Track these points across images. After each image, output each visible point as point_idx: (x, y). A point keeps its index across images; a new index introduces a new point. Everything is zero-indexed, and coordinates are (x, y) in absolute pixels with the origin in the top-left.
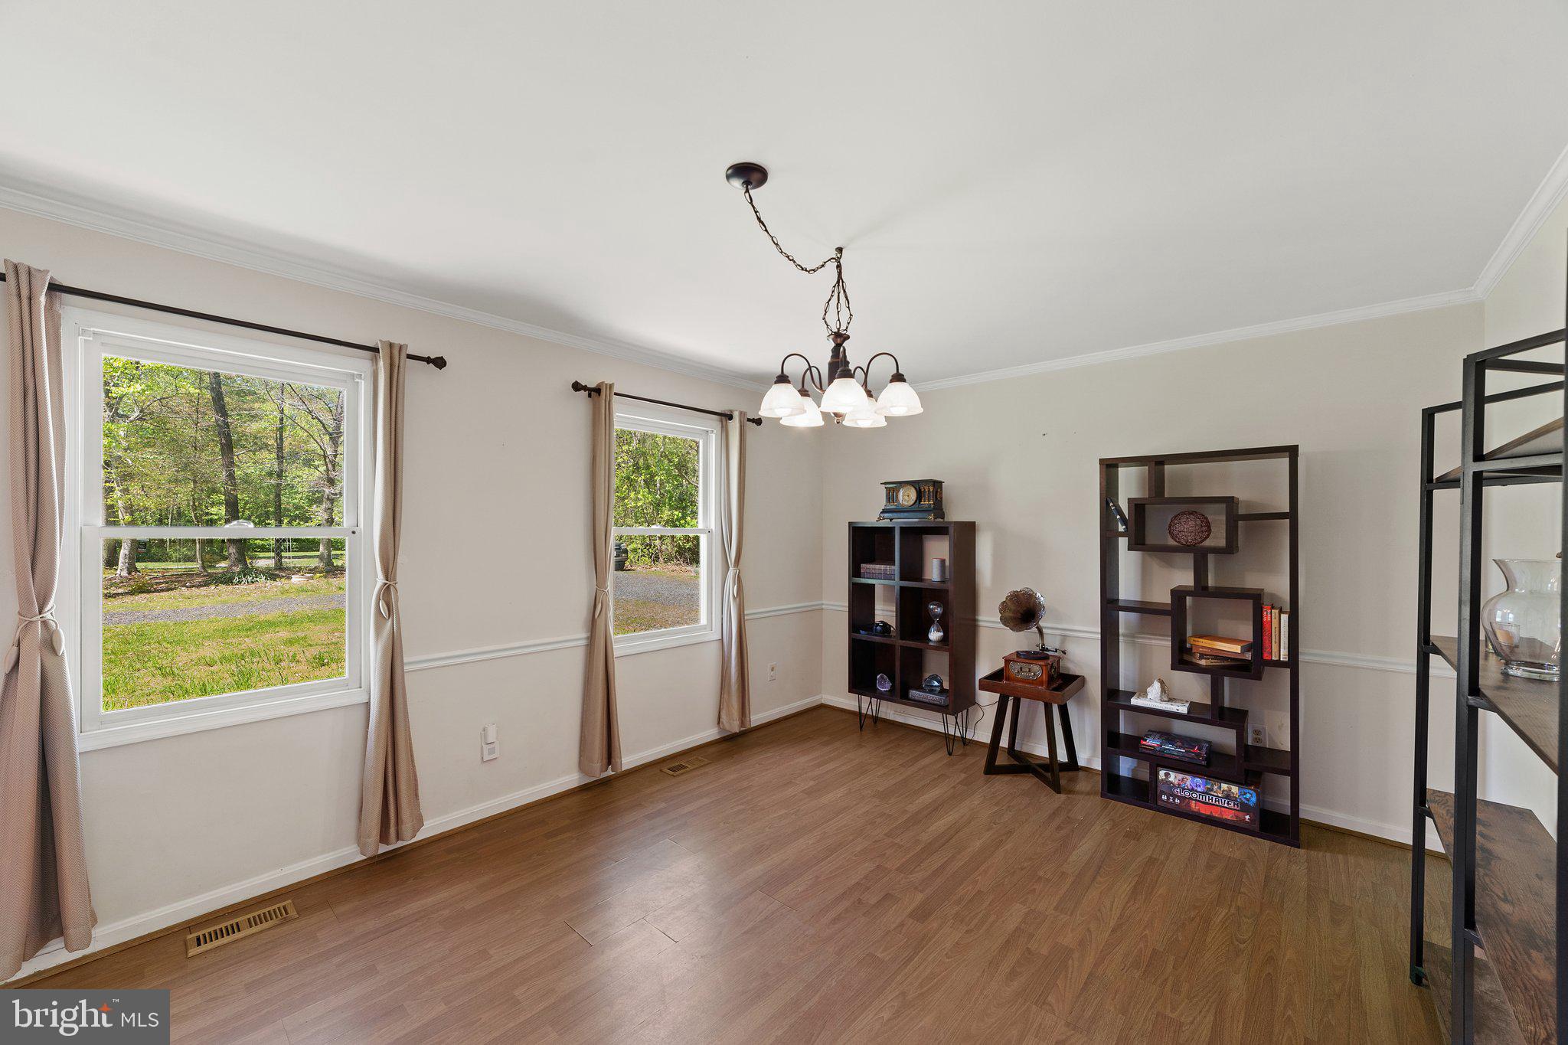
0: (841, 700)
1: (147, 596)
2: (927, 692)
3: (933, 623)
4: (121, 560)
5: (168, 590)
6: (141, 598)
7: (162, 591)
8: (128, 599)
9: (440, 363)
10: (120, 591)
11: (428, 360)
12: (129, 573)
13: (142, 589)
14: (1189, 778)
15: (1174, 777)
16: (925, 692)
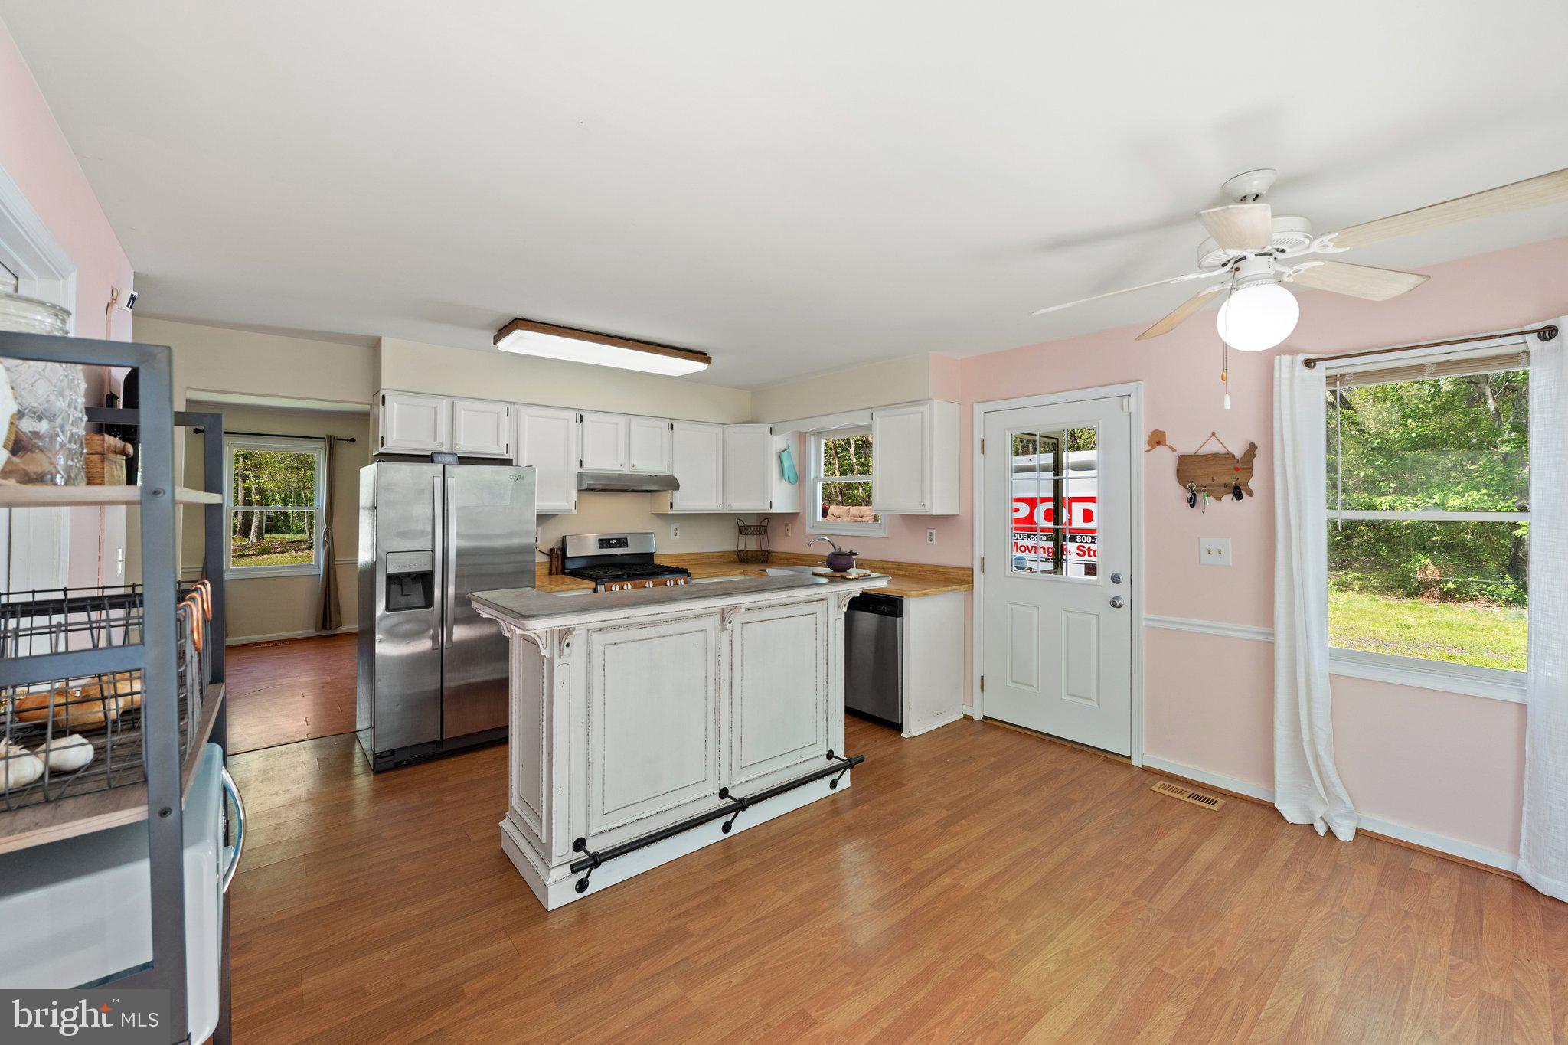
1: (268, 556)
4: (253, 530)
5: (282, 552)
6: (264, 558)
7: (278, 553)
8: (255, 558)
9: (353, 440)
10: (251, 553)
11: (348, 440)
12: (258, 540)
13: (266, 551)
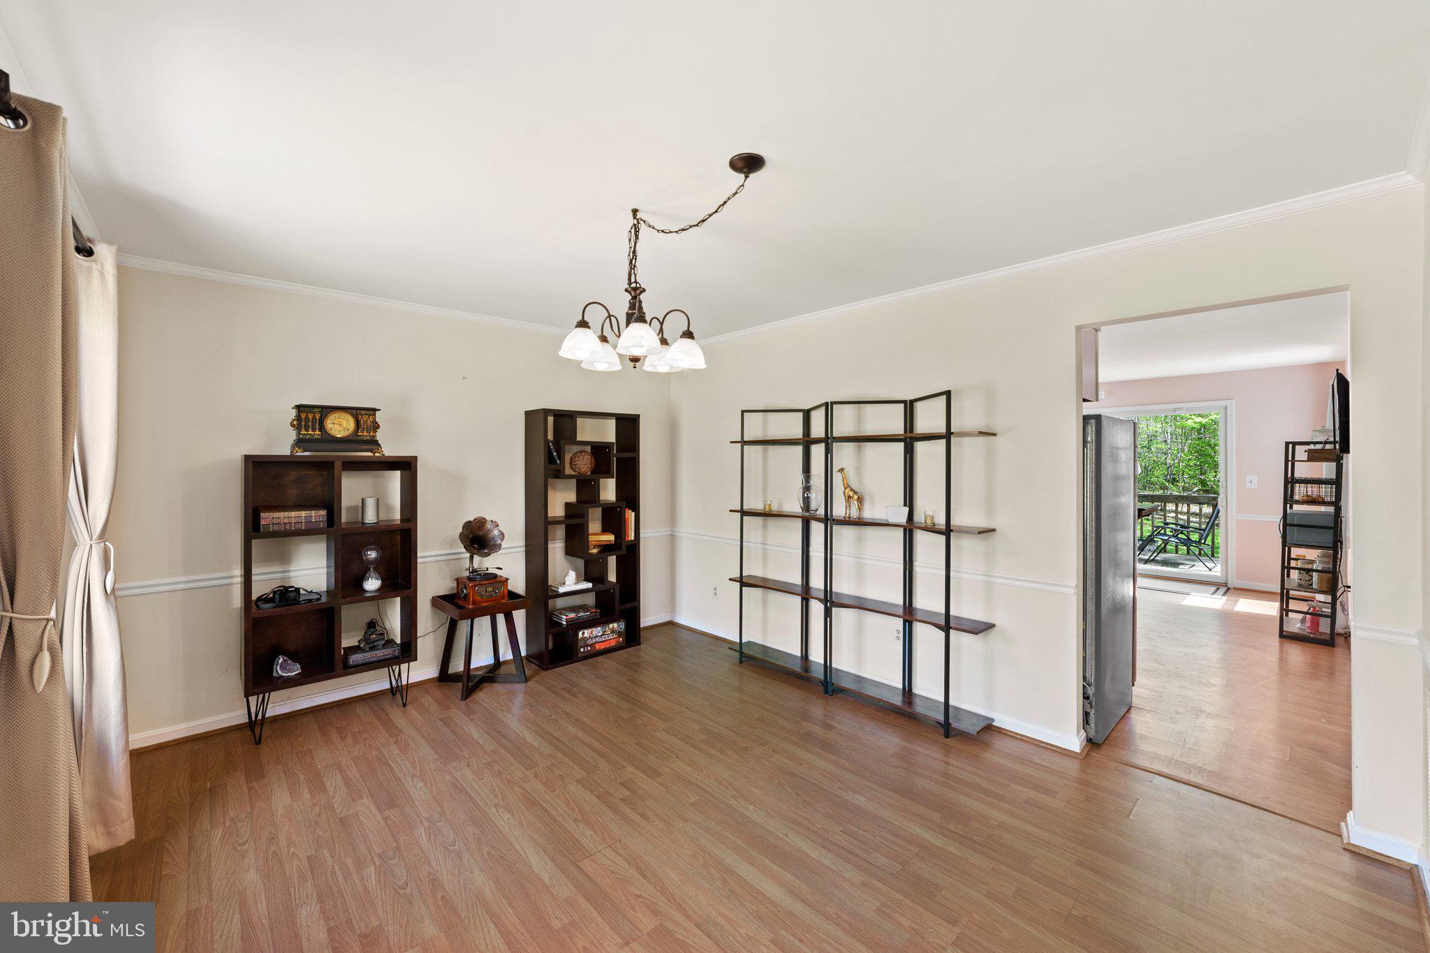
0: (218, 718)
2: (369, 651)
3: (369, 569)
14: (594, 629)
15: (587, 633)
16: (366, 652)
